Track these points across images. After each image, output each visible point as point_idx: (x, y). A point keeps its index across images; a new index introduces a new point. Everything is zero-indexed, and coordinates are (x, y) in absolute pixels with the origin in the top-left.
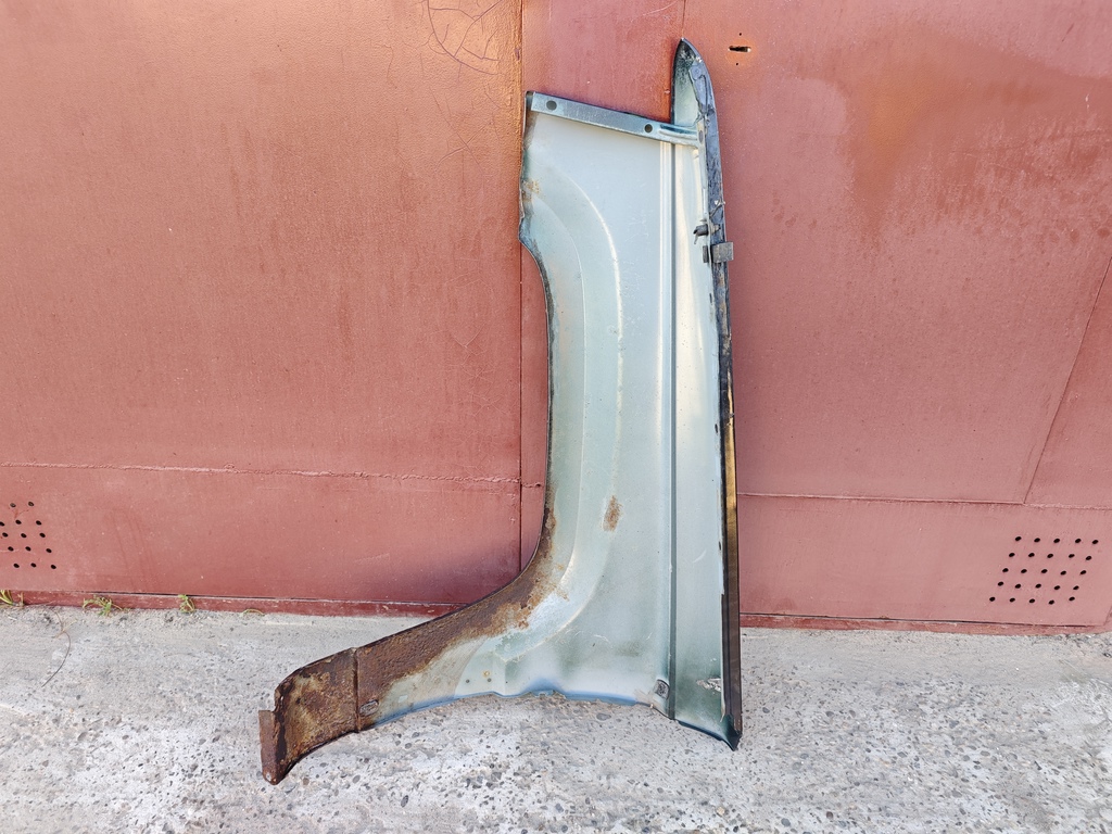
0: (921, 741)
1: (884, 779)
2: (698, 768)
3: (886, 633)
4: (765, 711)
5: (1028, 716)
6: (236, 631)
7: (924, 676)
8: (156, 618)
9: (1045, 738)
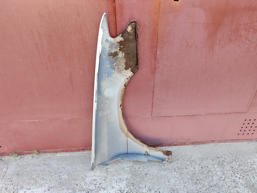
0: (225, 173)
1: (218, 185)
2: (172, 186)
3: (213, 144)
4: (186, 168)
5: (249, 164)
6: (50, 158)
7: (223, 155)
8: (30, 156)
9: (254, 169)
